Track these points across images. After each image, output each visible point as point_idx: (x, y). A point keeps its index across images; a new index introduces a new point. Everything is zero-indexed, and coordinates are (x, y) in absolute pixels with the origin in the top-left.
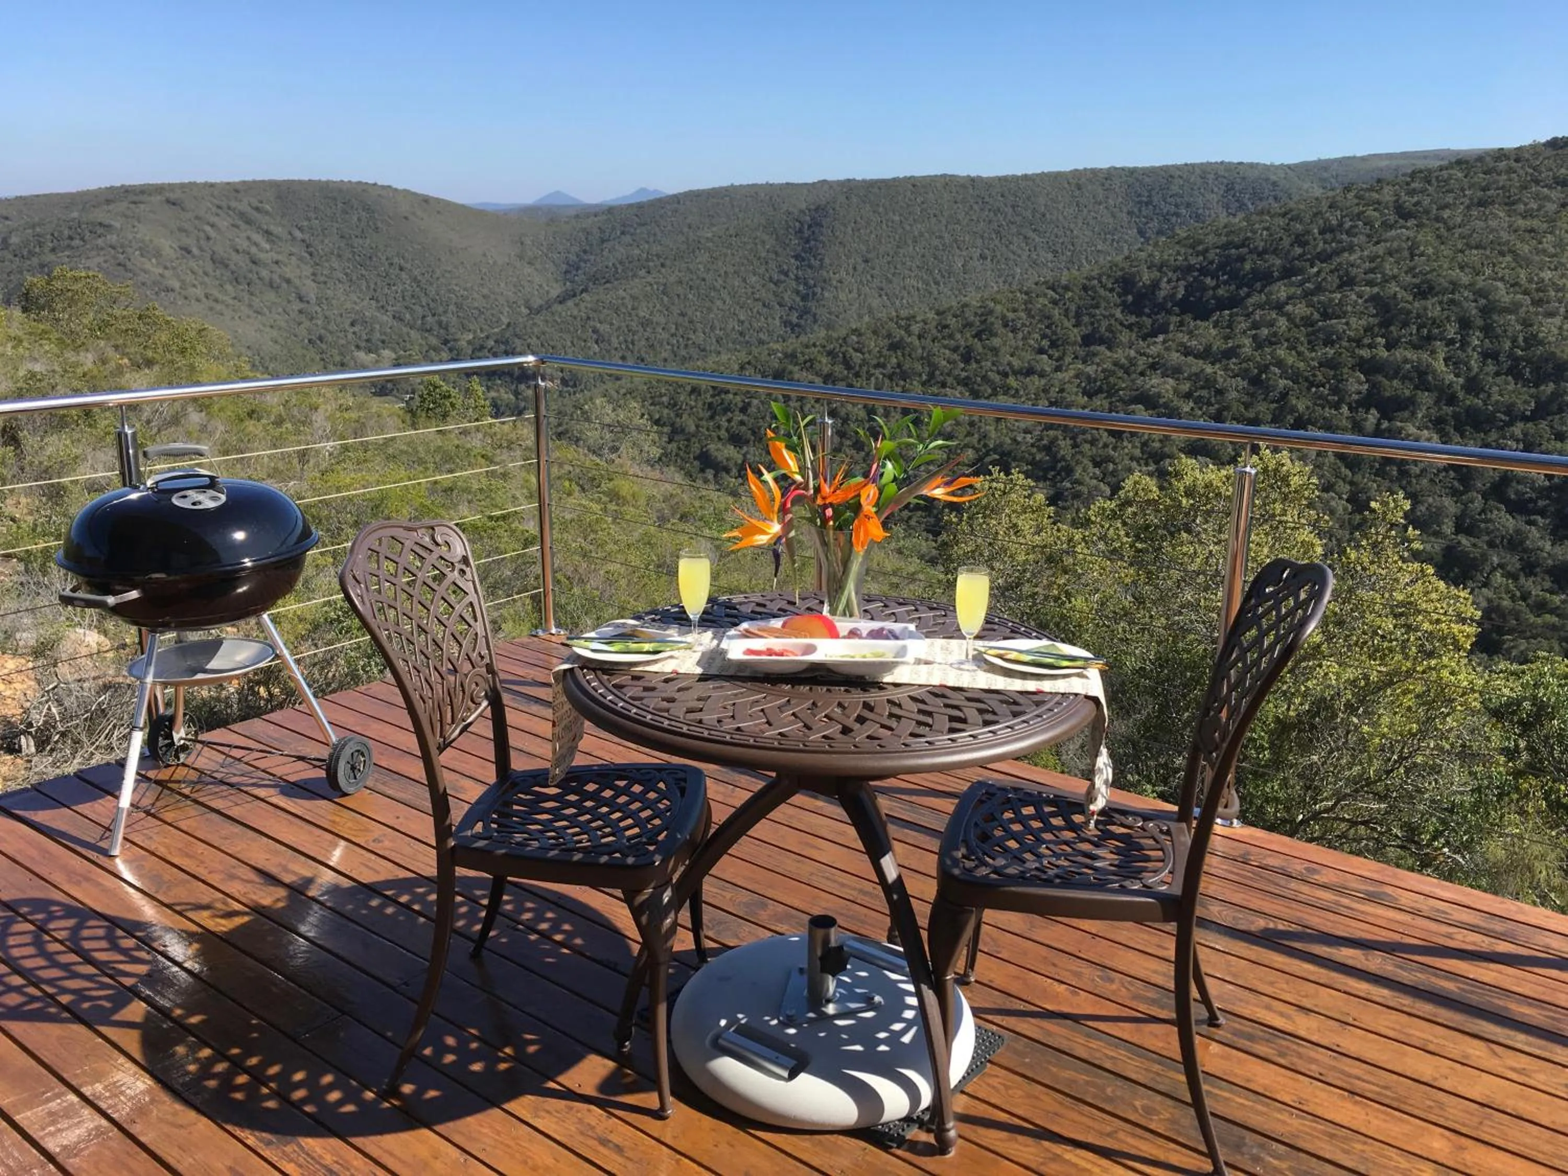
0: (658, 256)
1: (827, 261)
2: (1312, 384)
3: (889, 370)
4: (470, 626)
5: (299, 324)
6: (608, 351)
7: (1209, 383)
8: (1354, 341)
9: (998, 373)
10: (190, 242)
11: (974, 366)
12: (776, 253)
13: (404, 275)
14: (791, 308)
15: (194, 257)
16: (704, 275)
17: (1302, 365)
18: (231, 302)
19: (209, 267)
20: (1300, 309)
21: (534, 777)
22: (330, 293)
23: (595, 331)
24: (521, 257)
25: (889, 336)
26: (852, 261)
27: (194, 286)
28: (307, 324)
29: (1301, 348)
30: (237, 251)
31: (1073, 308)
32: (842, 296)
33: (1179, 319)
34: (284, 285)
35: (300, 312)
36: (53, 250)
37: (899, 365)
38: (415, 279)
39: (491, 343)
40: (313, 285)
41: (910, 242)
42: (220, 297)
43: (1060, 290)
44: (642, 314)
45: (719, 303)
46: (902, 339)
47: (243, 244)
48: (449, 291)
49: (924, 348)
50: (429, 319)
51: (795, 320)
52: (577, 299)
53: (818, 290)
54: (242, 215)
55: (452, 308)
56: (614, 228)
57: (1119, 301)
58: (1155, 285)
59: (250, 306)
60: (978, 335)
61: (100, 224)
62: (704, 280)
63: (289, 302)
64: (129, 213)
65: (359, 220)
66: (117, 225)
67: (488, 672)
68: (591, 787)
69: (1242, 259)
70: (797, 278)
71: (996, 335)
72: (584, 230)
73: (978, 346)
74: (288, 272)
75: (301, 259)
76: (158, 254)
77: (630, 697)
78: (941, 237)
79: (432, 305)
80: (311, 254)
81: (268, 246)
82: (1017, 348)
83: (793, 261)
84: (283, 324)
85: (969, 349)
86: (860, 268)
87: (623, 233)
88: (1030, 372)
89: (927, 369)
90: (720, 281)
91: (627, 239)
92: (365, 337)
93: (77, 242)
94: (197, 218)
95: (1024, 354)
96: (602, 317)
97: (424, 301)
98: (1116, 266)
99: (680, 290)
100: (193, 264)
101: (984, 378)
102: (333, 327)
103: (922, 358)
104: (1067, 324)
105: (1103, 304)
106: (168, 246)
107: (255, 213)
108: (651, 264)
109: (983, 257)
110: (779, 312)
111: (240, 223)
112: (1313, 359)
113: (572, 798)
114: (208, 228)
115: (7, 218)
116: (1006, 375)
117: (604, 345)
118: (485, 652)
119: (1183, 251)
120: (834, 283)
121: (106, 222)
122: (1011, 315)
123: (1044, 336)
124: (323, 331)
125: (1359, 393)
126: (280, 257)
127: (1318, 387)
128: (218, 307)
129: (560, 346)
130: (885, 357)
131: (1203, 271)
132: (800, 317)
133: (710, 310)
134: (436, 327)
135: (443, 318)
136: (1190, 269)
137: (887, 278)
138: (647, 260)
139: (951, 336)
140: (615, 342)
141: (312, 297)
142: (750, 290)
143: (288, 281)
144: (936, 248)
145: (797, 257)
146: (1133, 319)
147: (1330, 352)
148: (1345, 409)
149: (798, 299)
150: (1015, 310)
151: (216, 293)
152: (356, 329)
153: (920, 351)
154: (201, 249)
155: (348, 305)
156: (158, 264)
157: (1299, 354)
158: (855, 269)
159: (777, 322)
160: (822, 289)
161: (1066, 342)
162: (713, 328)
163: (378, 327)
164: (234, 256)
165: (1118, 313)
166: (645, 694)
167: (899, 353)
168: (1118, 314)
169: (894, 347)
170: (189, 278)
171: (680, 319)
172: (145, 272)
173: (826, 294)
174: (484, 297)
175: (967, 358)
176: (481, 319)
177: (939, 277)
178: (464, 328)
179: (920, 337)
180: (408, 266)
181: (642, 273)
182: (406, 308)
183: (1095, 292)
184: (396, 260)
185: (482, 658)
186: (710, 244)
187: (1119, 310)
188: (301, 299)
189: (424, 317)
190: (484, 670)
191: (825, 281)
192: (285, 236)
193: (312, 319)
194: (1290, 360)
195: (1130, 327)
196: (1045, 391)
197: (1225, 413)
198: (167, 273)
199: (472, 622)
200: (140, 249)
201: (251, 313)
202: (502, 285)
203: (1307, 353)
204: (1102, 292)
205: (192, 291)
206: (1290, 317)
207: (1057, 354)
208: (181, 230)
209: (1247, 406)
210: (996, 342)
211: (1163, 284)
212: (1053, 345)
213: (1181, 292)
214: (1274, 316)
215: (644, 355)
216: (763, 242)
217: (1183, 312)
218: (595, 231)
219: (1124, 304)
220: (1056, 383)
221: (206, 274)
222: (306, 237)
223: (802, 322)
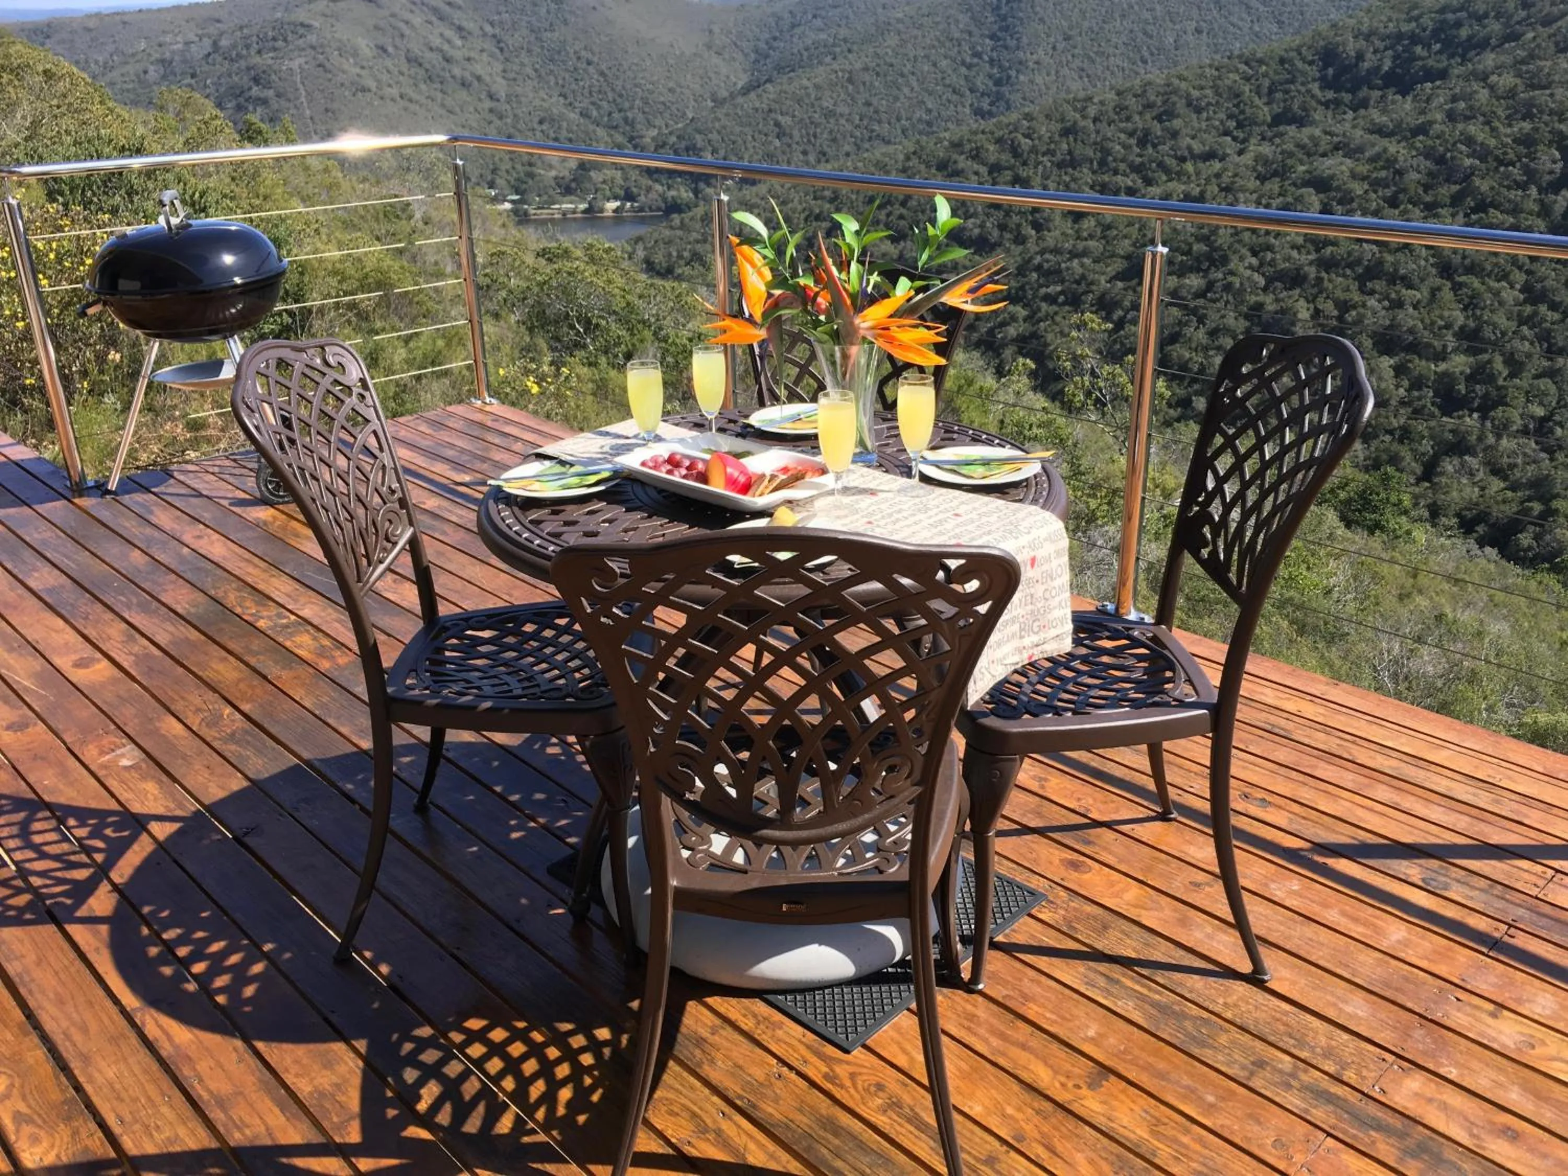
0: (845, 40)
1: (1025, 40)
2: (1501, 162)
3: (1059, 157)
4: (376, 457)
5: (490, 123)
6: (789, 146)
7: (1390, 163)
8: (1556, 113)
9: (1176, 157)
10: (387, 41)
11: (1150, 150)
12: (970, 34)
13: (591, 69)
14: (983, 94)
15: (389, 55)
16: (893, 61)
17: (1492, 142)
18: (424, 101)
19: (404, 67)
20: (1507, 80)
21: (466, 620)
22: (519, 90)
23: (777, 124)
24: (709, 47)
25: (1063, 120)
26: (1052, 39)
27: (390, 86)
28: (498, 122)
29: (1496, 124)
30: (431, 49)
31: (1266, 83)
32: (1039, 80)
33: (1380, 93)
34: (476, 83)
35: (491, 111)
36: (259, 52)
37: (1070, 152)
38: (602, 74)
39: (673, 139)
40: (504, 82)
41: (1117, 15)
42: (415, 96)
43: (1254, 64)
44: (825, 104)
45: (906, 90)
46: (1075, 123)
47: (437, 42)
48: (636, 86)
49: (1098, 132)
50: (616, 115)
51: (986, 107)
52: (760, 90)
53: (1013, 73)
54: (435, 10)
55: (638, 102)
56: (805, 13)
57: (1318, 75)
58: (1360, 57)
59: (443, 105)
60: (1159, 118)
61: (302, 25)
62: (892, 65)
63: (480, 100)
64: (328, 12)
65: (548, 12)
66: (316, 24)
67: (402, 507)
68: (529, 628)
69: (1458, 24)
70: (991, 61)
71: (1178, 116)
72: (774, 14)
73: (1157, 129)
74: (479, 69)
75: (492, 55)
76: (355, 54)
77: (548, 534)
78: (1152, 10)
79: (619, 100)
80: (501, 50)
81: (459, 43)
82: (1200, 130)
83: (987, 41)
84: (474, 125)
85: (1147, 133)
86: (1060, 46)
87: (815, 16)
88: (1209, 156)
89: (1099, 154)
90: (909, 66)
91: (818, 22)
92: (552, 135)
93: (280, 43)
94: (393, 15)
95: (1205, 136)
96: (784, 109)
97: (610, 95)
98: (1320, 34)
99: (867, 77)
100: (389, 63)
101: (1161, 165)
102: (521, 125)
103: (1095, 143)
104: (1257, 101)
105: (1300, 79)
106: (365, 45)
107: (447, 8)
108: (838, 50)
109: (1198, 31)
110: (969, 98)
111: (434, 19)
112: (1507, 136)
113: (510, 640)
114: (402, 25)
115: (218, 21)
116: (1183, 160)
117: (786, 140)
118: (395, 485)
119: (1395, 16)
120: (1031, 64)
121: (307, 22)
122: (1195, 93)
123: (1230, 117)
124: (512, 130)
125: (1551, 172)
126: (472, 54)
127: (1507, 165)
128: (413, 107)
129: (740, 141)
130: (1056, 143)
131: (1414, 39)
132: (992, 104)
133: (896, 99)
134: (622, 123)
135: (629, 115)
136: (1400, 36)
137: (1089, 58)
138: (834, 45)
139: (1128, 119)
140: (796, 133)
141: (502, 95)
142: (940, 76)
143: (479, 78)
144: (1146, 22)
145: (993, 37)
146: (1330, 95)
147: (1527, 126)
148: (1533, 191)
149: (990, 83)
150: (1202, 88)
151: (410, 92)
152: (544, 127)
153: (1093, 136)
154: (396, 47)
155: (537, 102)
156: (356, 64)
157: (1493, 129)
158: (1054, 48)
159: (967, 110)
160: (1018, 71)
161: (1254, 123)
162: (899, 119)
163: (565, 124)
164: (429, 55)
165: (1315, 87)
166: (565, 529)
167: (1071, 139)
168: (1316, 91)
169: (1065, 133)
170: (385, 77)
171: (865, 109)
172: (344, 72)
173: (1022, 78)
174: (670, 90)
175: (1144, 140)
176: (667, 115)
177: (1146, 54)
178: (650, 125)
179: (1095, 120)
180: (595, 59)
181: (828, 59)
182: (593, 104)
183: (1293, 65)
184: (583, 53)
185: (393, 492)
186: (900, 26)
187: (1316, 85)
188: (491, 97)
189: (610, 114)
190: (397, 505)
191: (1021, 63)
192: (477, 32)
193: (501, 118)
194: (1480, 137)
195: (1326, 104)
196: (1218, 176)
197: (1401, 196)
198: (363, 73)
199: (377, 452)
200: (339, 49)
201: (443, 112)
202: (689, 77)
203: (1502, 129)
204: (1299, 64)
205: (388, 91)
206: (1492, 88)
207: (1241, 136)
208: (377, 28)
209: (1427, 188)
210: (1177, 123)
211: (1369, 56)
212: (1240, 126)
213: (1387, 65)
214: (1475, 87)
215: (826, 149)
216: (957, 21)
217: (1386, 86)
218: (786, 15)
219: (1323, 79)
220: (1231, 167)
221: (402, 73)
222: (497, 31)
223: (994, 109)
